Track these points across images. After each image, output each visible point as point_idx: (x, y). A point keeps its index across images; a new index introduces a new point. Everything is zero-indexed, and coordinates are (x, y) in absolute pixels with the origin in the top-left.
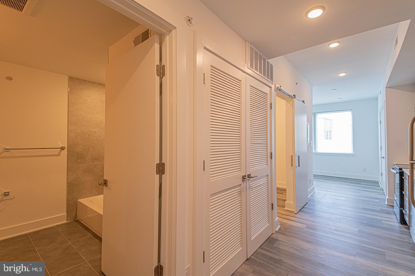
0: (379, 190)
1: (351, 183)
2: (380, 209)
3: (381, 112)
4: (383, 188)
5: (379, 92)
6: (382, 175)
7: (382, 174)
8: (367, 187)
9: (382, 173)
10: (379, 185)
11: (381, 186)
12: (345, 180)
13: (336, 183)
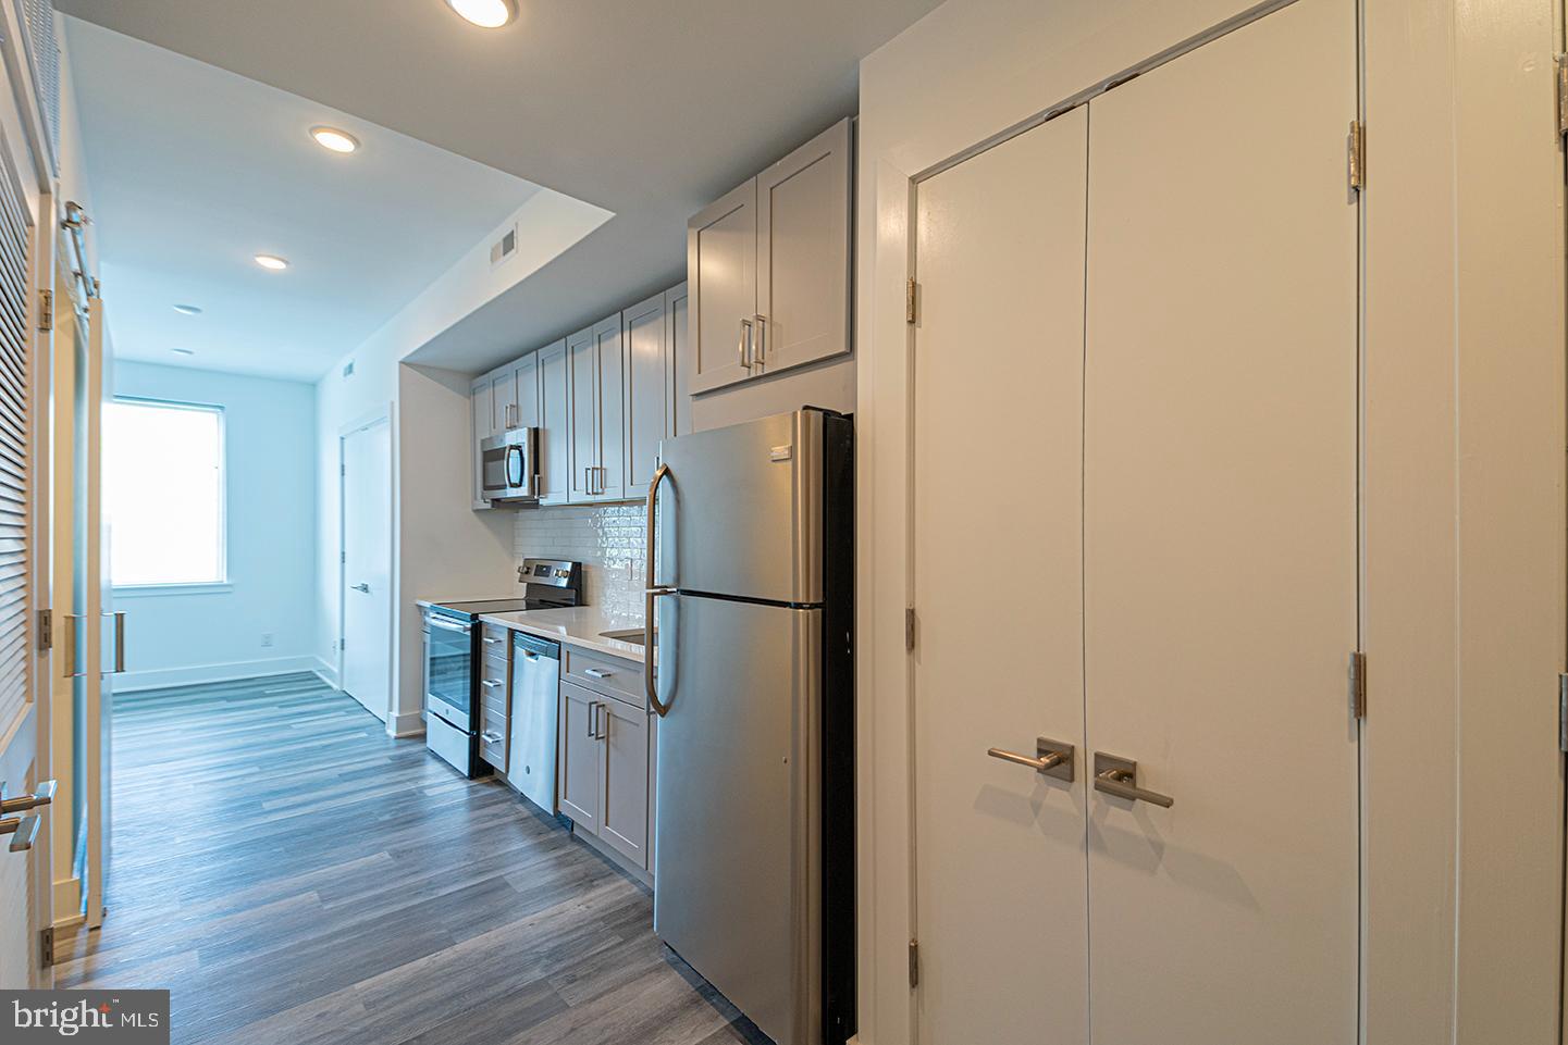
0: (332, 700)
2: (391, 758)
6: (342, 648)
7: (342, 644)
8: (295, 699)
9: (343, 640)
10: (324, 683)
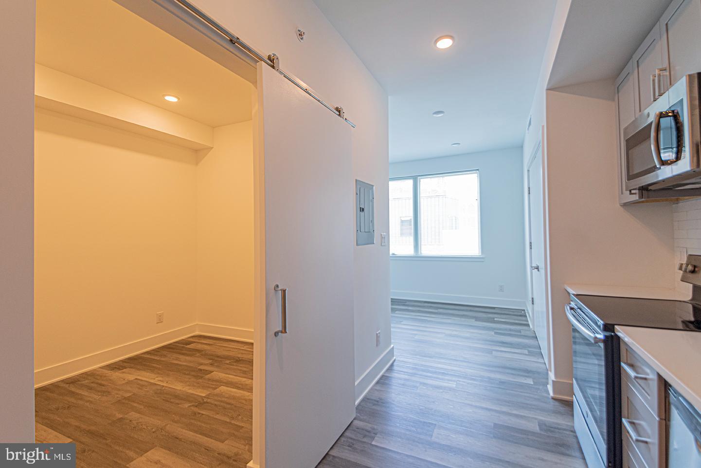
1: (477, 319)
3: (530, 170)
4: (535, 330)
5: (528, 123)
6: (533, 304)
7: (533, 301)
8: (506, 330)
9: (533, 298)
10: (528, 321)
11: (531, 327)
12: (467, 311)
13: (449, 321)
